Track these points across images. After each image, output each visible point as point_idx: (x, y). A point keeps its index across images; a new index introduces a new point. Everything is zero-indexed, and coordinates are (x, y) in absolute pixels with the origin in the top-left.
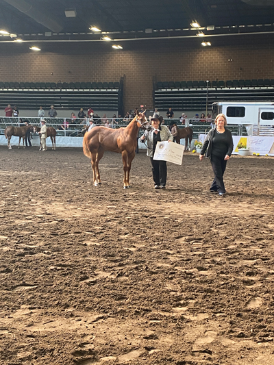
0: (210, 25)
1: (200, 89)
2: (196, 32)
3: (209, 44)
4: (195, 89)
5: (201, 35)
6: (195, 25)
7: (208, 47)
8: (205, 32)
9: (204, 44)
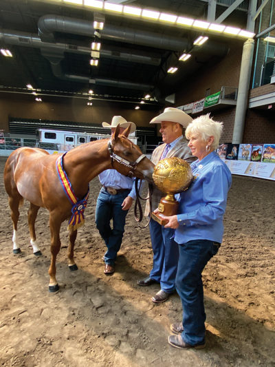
0: (39, 88)
2: (31, 91)
3: (40, 100)
5: (34, 93)
6: (30, 87)
7: (40, 101)
8: (37, 92)
9: (37, 99)
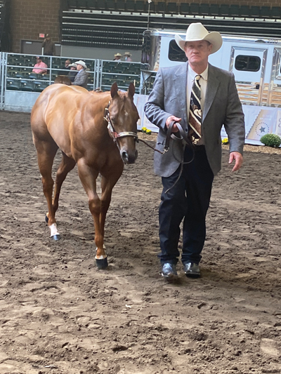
1: (138, 14)
4: (129, 14)
